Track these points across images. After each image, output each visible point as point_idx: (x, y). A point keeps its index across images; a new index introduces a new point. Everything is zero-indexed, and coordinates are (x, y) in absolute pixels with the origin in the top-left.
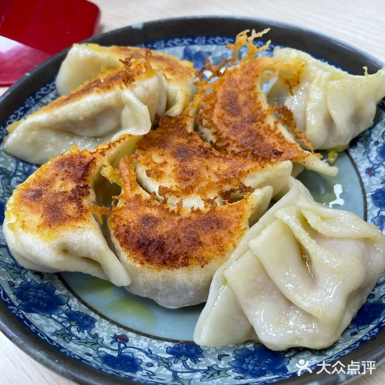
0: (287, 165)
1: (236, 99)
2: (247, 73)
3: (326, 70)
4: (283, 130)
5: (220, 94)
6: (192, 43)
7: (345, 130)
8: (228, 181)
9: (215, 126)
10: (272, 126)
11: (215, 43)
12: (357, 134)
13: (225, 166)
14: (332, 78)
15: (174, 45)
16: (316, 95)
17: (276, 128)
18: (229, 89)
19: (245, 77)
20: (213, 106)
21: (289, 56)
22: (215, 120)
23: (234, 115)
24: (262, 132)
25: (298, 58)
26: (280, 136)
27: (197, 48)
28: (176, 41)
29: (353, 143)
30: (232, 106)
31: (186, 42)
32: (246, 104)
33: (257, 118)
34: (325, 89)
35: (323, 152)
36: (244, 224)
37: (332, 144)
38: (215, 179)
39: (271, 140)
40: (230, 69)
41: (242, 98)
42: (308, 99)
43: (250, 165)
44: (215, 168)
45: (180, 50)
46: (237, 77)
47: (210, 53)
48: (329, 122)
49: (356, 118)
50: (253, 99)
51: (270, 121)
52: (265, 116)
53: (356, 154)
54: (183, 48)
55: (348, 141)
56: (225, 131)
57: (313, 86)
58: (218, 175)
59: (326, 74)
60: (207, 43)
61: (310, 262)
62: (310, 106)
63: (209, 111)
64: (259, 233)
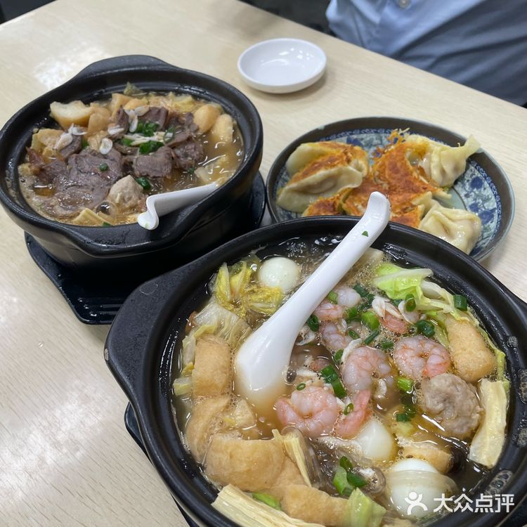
0: (429, 193)
1: (396, 165)
2: (399, 151)
3: (438, 146)
4: (422, 178)
5: (387, 163)
6: (352, 134)
7: (452, 176)
8: (404, 204)
9: (387, 180)
10: (417, 177)
11: (365, 133)
12: (458, 176)
13: (400, 198)
14: (442, 150)
15: (341, 136)
16: (435, 159)
17: (419, 178)
18: (391, 160)
19: (398, 153)
20: (384, 169)
21: (419, 140)
22: (387, 177)
23: (396, 173)
24: (412, 180)
25: (423, 140)
26: (421, 181)
27: (355, 137)
28: (342, 134)
29: (456, 183)
30: (394, 169)
31: (348, 133)
32: (401, 167)
33: (408, 174)
34: (440, 156)
35: (443, 188)
36: (419, 219)
37: (445, 184)
38: (397, 204)
39: (417, 184)
40: (389, 150)
41: (399, 165)
42: (430, 161)
43: (413, 195)
44: (396, 199)
45: (345, 139)
46: (395, 153)
47: (362, 139)
48: (443, 172)
49: (456, 169)
50: (404, 165)
51: (415, 174)
52: (412, 172)
53: (458, 188)
54: (346, 137)
55: (453, 182)
56: (393, 182)
57: (433, 155)
58: (398, 202)
59: (439, 148)
60: (361, 133)
61: (449, 230)
62: (432, 165)
63: (383, 172)
64: (427, 221)
